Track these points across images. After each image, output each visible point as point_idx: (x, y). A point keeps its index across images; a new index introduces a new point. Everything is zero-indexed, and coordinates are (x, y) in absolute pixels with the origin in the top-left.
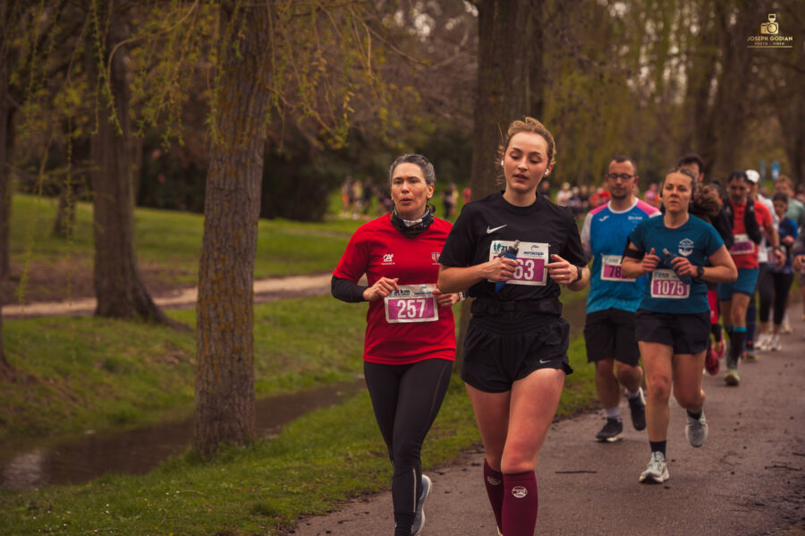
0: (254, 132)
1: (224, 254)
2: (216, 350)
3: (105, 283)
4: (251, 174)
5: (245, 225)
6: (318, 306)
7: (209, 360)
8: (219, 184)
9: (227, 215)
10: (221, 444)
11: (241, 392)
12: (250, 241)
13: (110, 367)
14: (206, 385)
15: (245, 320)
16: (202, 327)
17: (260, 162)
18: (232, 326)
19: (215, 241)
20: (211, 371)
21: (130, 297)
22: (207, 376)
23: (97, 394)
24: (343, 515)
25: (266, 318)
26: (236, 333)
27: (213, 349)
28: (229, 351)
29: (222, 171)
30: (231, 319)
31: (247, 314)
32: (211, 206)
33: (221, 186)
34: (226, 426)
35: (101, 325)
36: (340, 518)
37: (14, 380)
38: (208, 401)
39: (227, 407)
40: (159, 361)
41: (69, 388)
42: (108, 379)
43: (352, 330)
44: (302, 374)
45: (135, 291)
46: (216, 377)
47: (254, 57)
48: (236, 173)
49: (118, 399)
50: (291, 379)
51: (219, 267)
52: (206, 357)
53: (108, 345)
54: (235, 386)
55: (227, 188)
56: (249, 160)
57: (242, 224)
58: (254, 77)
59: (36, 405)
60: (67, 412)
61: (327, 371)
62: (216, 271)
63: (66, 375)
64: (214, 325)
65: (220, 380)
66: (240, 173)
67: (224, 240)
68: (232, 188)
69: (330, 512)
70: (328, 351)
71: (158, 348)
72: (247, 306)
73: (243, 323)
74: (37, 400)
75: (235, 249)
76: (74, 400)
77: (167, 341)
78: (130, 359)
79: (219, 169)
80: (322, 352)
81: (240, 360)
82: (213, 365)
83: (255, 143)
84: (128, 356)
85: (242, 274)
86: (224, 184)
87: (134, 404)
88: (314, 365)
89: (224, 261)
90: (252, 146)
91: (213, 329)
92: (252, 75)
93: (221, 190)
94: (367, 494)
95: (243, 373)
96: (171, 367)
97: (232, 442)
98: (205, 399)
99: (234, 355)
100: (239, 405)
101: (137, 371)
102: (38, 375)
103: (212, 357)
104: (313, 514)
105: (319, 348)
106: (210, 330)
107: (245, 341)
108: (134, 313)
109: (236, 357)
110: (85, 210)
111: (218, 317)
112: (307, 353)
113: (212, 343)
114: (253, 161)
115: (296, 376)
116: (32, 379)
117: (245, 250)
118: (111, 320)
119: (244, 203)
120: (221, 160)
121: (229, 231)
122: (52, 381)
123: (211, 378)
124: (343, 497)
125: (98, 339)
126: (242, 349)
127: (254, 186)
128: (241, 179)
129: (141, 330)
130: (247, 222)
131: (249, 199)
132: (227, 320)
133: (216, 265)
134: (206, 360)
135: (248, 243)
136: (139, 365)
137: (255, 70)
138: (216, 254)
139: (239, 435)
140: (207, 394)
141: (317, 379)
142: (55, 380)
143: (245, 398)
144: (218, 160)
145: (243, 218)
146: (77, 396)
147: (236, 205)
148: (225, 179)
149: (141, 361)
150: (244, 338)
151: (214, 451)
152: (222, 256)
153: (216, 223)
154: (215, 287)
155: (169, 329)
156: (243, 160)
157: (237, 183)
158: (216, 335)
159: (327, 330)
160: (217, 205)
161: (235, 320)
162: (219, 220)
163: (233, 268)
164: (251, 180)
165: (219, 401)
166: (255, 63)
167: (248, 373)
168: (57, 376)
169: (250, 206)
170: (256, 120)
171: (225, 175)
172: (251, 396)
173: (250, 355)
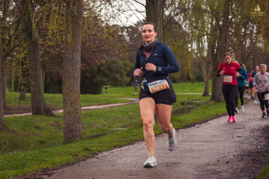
0: (78, 40)
1: (70, 79)
2: (69, 110)
3: (35, 104)
4: (77, 53)
5: (76, 69)
6: (100, 111)
7: (67, 113)
8: (67, 57)
9: (70, 67)
10: (72, 139)
11: (78, 123)
12: (78, 74)
13: (37, 128)
14: (67, 121)
15: (78, 100)
16: (64, 103)
17: (80, 50)
18: (74, 102)
19: (67, 75)
20: (68, 116)
21: (42, 108)
22: (67, 118)
23: (34, 135)
24: (112, 151)
25: (85, 114)
26: (75, 104)
27: (68, 109)
28: (73, 110)
29: (68, 53)
30: (74, 100)
31: (78, 98)
32: (65, 64)
33: (68, 58)
34: (74, 133)
35: (34, 117)
36: (112, 152)
37: (8, 132)
38: (68, 126)
39: (74, 127)
40: (52, 126)
41: (25, 134)
42: (37, 131)
43: (111, 117)
44: (96, 129)
45: (44, 106)
46: (70, 118)
47: (77, 17)
48: (73, 54)
49: (40, 136)
50: (93, 130)
51: (69, 83)
52: (66, 112)
53: (36, 122)
54: (76, 121)
55: (70, 58)
56: (76, 49)
57: (75, 69)
58: (77, 23)
59: (15, 138)
60: (25, 140)
61: (104, 128)
62: (68, 84)
63: (24, 130)
64: (68, 102)
65: (71, 119)
66: (74, 53)
67: (70, 75)
68: (72, 58)
69: (109, 150)
70: (104, 123)
71: (52, 122)
72: (78, 95)
73: (77, 100)
74: (15, 137)
75: (74, 78)
76: (27, 137)
77: (55, 120)
78: (44, 125)
79: (67, 53)
80: (102, 123)
81: (77, 112)
82: (69, 115)
83: (78, 44)
84: (43, 125)
85: (76, 85)
86: (69, 57)
87: (45, 138)
88: (100, 126)
89: (70, 81)
90: (77, 45)
91: (68, 103)
92: (76, 22)
93: (68, 59)
94: (120, 146)
95: (78, 116)
96: (56, 127)
97: (76, 138)
98: (66, 126)
99: (75, 111)
100: (78, 127)
101: (46, 129)
102: (16, 130)
103: (68, 112)
104: (103, 151)
105: (102, 122)
106: (67, 104)
107: (78, 106)
108: (44, 113)
109: (76, 112)
110: (28, 95)
111: (69, 99)
112: (98, 123)
113: (68, 107)
114: (78, 49)
115: (95, 129)
116: (14, 131)
117: (77, 78)
118: (37, 115)
119: (76, 63)
120: (68, 50)
121: (71, 72)
122: (20, 132)
123: (68, 119)
124: (112, 147)
125: (33, 120)
126: (77, 109)
127: (78, 57)
128: (74, 55)
129: (47, 118)
130: (77, 69)
131: (77, 61)
132: (72, 100)
133: (68, 83)
134: (66, 113)
135: (77, 75)
136: (46, 127)
137: (77, 21)
138: (68, 79)
139: (78, 136)
140: (67, 124)
141: (101, 130)
142: (20, 131)
143: (79, 124)
144: (67, 50)
145: (76, 67)
146: (28, 136)
147: (73, 64)
148: (69, 55)
149: (47, 126)
150: (78, 105)
151: (71, 142)
152: (70, 80)
153: (67, 69)
154: (68, 90)
155: (55, 117)
156: (75, 49)
157: (73, 56)
158: (69, 105)
159: (103, 117)
160: (67, 64)
161: (75, 100)
162: (68, 68)
163: (73, 83)
164: (77, 55)
165: (71, 126)
166: (77, 18)
167: (80, 116)
168: (21, 130)
169: (77, 63)
170: (78, 37)
171: (69, 54)
172: (81, 123)
173: (80, 111)
